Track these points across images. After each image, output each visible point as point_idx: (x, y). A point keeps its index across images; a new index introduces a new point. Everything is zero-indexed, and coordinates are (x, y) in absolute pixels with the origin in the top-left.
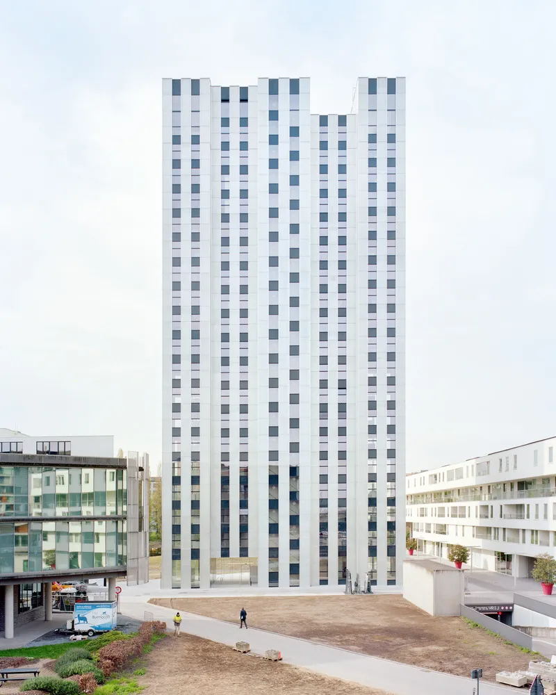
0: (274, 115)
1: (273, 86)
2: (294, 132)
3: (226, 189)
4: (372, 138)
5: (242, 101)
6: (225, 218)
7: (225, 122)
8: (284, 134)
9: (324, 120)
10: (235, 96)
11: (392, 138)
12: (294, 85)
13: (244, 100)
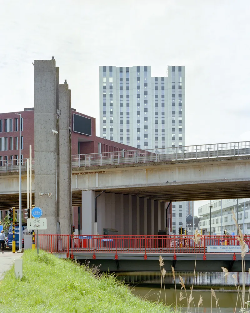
0: (138, 79)
1: (138, 68)
2: (146, 85)
3: (121, 103)
4: (173, 87)
5: (127, 72)
6: (121, 113)
7: (121, 80)
8: (142, 85)
9: (156, 79)
10: (124, 71)
11: (180, 88)
12: (146, 69)
13: (128, 71)
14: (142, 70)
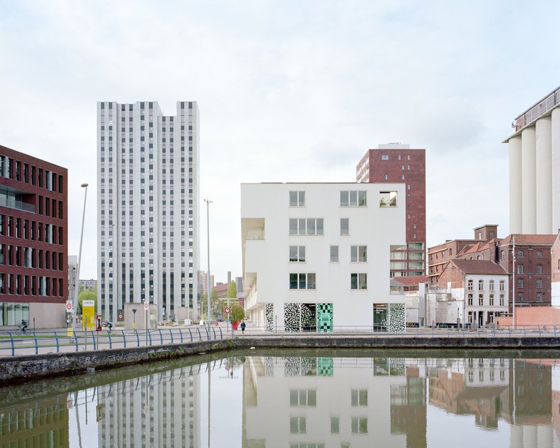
0: (142, 118)
1: (142, 105)
2: (151, 125)
3: (124, 148)
4: (183, 128)
6: (124, 161)
7: (124, 119)
8: (147, 126)
9: (164, 118)
10: (127, 108)
11: (191, 128)
12: (151, 105)
13: (131, 110)
14: (147, 106)
